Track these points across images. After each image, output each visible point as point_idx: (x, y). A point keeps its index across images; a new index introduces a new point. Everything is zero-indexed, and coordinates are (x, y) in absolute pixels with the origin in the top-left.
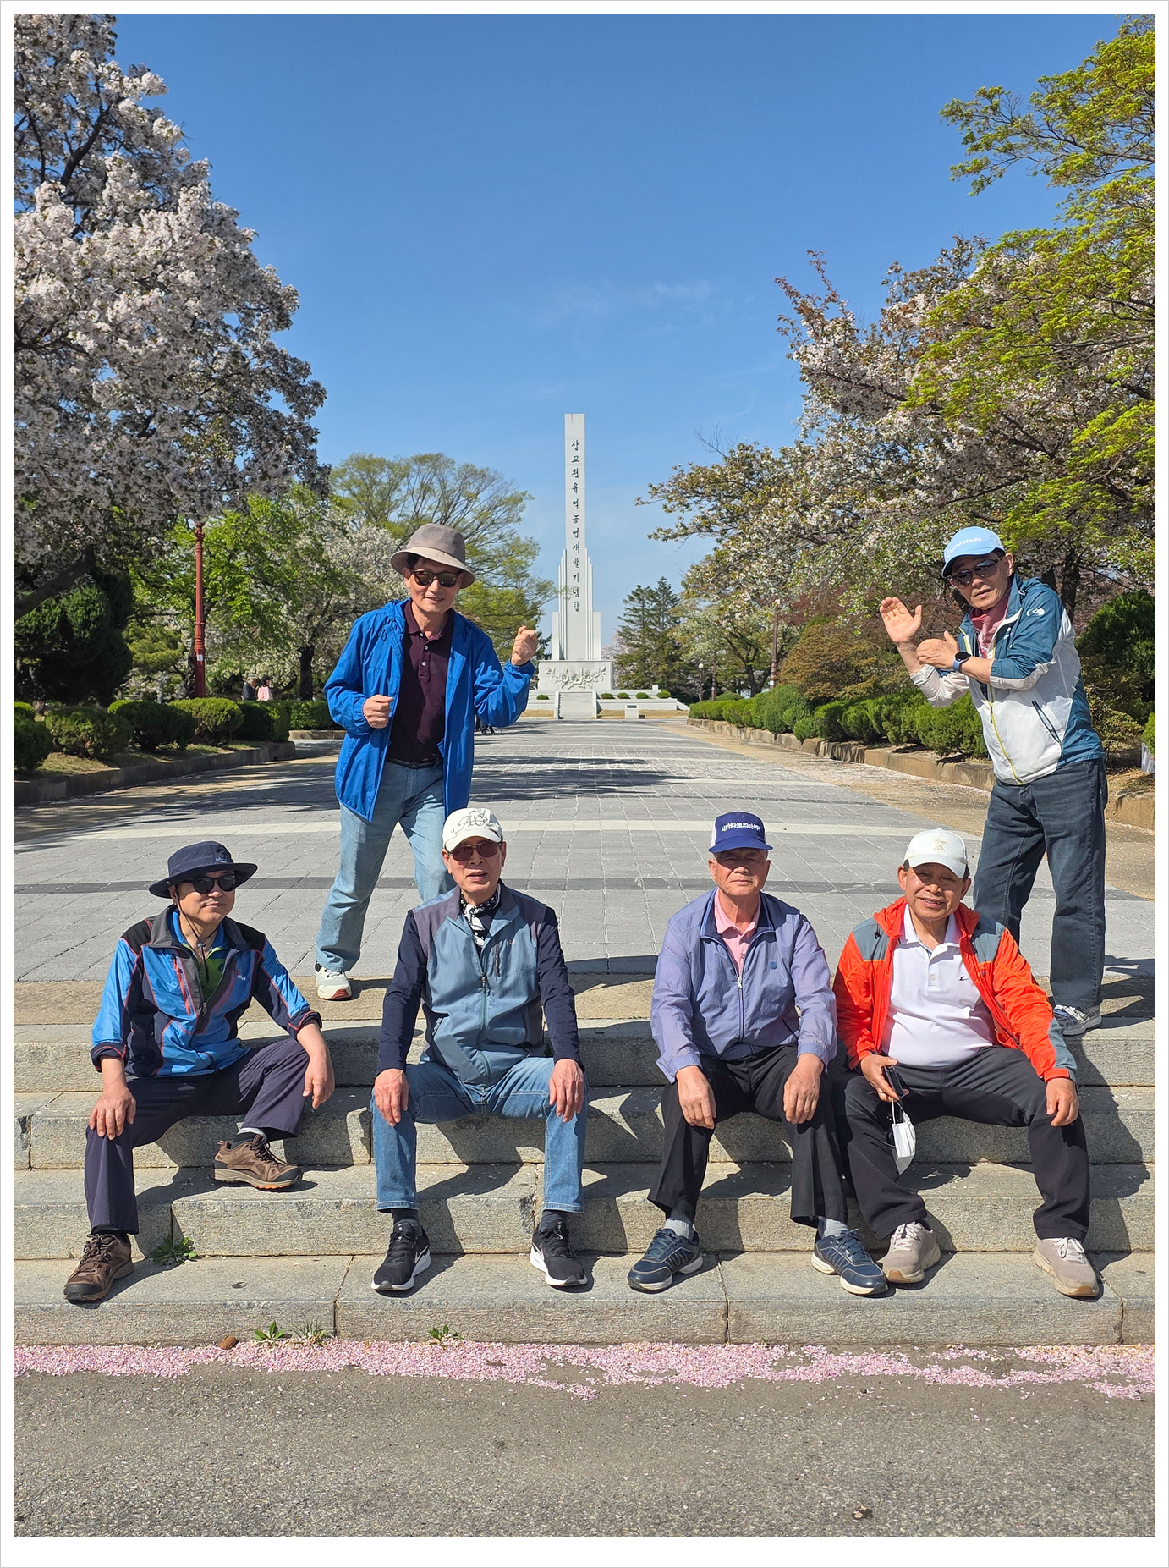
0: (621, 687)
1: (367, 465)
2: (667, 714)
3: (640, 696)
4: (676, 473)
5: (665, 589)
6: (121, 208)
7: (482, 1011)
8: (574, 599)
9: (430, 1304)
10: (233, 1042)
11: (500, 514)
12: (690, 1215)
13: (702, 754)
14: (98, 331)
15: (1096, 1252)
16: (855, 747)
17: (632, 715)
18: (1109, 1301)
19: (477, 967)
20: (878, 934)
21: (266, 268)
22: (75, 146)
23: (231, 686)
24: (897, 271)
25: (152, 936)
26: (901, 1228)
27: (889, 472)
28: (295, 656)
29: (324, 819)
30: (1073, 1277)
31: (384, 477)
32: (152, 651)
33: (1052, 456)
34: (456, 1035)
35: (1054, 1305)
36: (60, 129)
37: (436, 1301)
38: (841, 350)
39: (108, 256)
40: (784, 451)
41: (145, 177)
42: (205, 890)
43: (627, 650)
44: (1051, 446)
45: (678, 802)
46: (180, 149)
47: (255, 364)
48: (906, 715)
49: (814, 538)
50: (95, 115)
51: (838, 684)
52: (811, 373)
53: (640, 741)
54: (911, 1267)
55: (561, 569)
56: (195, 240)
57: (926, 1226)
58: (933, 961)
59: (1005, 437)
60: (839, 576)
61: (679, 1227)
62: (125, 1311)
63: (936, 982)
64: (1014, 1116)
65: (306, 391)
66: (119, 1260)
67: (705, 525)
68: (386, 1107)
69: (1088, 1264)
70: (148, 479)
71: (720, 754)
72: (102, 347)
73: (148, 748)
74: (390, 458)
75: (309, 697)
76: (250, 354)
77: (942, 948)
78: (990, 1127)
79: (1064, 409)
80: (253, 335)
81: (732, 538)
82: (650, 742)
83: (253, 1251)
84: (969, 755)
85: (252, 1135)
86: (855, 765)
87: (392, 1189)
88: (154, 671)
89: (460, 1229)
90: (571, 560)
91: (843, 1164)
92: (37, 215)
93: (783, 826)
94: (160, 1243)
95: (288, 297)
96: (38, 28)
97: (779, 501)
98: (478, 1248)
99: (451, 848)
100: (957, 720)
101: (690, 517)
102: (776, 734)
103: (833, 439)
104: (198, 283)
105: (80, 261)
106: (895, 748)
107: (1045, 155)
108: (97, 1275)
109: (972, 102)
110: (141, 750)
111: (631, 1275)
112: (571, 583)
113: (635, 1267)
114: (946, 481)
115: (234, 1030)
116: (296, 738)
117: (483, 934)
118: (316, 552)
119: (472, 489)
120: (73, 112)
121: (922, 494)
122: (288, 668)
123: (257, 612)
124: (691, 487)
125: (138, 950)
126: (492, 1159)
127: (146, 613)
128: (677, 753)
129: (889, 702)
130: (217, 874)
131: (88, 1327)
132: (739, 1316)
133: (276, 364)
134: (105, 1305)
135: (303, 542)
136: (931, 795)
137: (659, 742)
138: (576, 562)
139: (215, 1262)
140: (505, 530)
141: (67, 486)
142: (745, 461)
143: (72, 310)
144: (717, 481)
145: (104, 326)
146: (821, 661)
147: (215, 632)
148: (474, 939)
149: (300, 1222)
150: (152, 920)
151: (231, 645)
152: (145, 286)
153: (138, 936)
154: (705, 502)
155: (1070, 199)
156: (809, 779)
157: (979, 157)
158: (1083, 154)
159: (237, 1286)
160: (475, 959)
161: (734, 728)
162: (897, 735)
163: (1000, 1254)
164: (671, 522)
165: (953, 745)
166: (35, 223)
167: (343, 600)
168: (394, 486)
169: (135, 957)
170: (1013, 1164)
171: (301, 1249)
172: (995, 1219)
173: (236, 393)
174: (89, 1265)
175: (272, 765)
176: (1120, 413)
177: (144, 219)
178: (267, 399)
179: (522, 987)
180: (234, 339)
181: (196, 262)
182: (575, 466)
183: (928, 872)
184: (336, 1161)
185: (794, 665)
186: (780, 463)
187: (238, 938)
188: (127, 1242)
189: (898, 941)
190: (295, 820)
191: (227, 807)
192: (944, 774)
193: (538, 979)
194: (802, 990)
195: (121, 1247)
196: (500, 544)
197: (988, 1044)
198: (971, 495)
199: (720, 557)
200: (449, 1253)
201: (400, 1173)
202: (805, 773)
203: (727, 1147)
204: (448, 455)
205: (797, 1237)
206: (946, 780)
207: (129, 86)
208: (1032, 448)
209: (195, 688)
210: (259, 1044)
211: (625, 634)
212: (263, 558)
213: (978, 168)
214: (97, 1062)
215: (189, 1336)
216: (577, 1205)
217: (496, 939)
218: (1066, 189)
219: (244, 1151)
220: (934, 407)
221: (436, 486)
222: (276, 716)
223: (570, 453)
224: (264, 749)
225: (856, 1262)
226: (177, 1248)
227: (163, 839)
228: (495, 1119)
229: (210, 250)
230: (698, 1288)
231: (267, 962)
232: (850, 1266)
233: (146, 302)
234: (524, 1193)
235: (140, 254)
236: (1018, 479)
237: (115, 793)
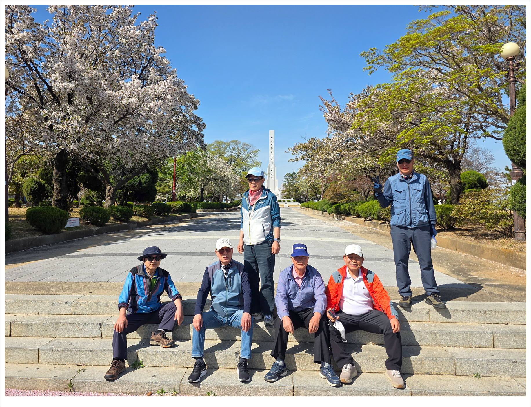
0: (283, 199)
1: (219, 143)
2: (295, 206)
3: (288, 201)
4: (295, 145)
5: (294, 174)
6: (153, 80)
7: (226, 296)
8: (271, 176)
9: (207, 385)
10: (159, 303)
11: (252, 155)
12: (283, 359)
13: (303, 217)
14: (146, 110)
15: (404, 374)
16: (343, 216)
17: (286, 206)
18: (407, 391)
19: (225, 284)
20: (339, 275)
21: (191, 95)
22: (144, 66)
23: (183, 198)
24: (352, 95)
25: (138, 272)
26: (345, 365)
27: (351, 145)
28: (199, 191)
29: (199, 235)
30: (397, 382)
31: (223, 146)
32: (164, 189)
33: (392, 141)
34: (219, 303)
35: (391, 392)
36: (140, 62)
37: (209, 384)
38: (335, 114)
39: (150, 92)
40: (323, 140)
41: (161, 73)
42: (151, 260)
43: (285, 189)
44: (392, 139)
45: (294, 231)
46: (169, 66)
47: (189, 118)
48: (356, 208)
49: (331, 161)
50: (149, 58)
51: (339, 199)
52: (328, 120)
53: (287, 213)
54: (348, 378)
55: (268, 168)
56: (171, 88)
57: (353, 365)
58: (355, 283)
59: (380, 136)
60: (338, 171)
61: (280, 363)
62: (121, 383)
63: (356, 289)
64: (380, 331)
65: (201, 125)
66: (121, 367)
67: (303, 158)
68: (196, 326)
69: (401, 378)
70: (159, 147)
71: (308, 217)
72: (147, 114)
73: (159, 215)
74: (225, 141)
75: (203, 201)
76: (187, 116)
77: (358, 279)
78: (372, 334)
79: (395, 129)
80: (188, 111)
81: (310, 161)
82: (289, 213)
83: (160, 365)
84: (373, 219)
85: (161, 331)
86: (343, 221)
87: (196, 351)
88: (165, 194)
89: (218, 361)
90: (270, 167)
91: (329, 344)
92: (132, 82)
93: (321, 239)
94: (134, 362)
95: (197, 102)
96: (135, 37)
97: (322, 152)
98: (223, 367)
99: (218, 250)
100: (369, 210)
101: (299, 156)
102: (323, 212)
103: (335, 136)
104: (172, 98)
105: (142, 93)
106: (353, 217)
107: (388, 65)
108: (114, 372)
109: (368, 52)
110: (157, 215)
111: (266, 377)
112: (271, 172)
113: (267, 375)
114: (364, 147)
115: (159, 299)
116: (198, 211)
117: (226, 274)
118: (204, 165)
119: (245, 149)
120: (143, 58)
121: (358, 151)
122: (197, 194)
123: (189, 180)
124: (299, 149)
125: (134, 275)
126: (229, 339)
127: (162, 180)
128: (296, 217)
129: (352, 205)
130: (155, 256)
131: (111, 387)
132: (297, 392)
133: (194, 118)
134: (116, 381)
135: (202, 162)
136: (362, 230)
137: (292, 213)
138: (272, 167)
139: (149, 368)
140: (253, 159)
141: (138, 149)
142: (313, 142)
143: (140, 105)
144: (306, 147)
145: (148, 109)
146: (334, 193)
147: (179, 184)
148: (224, 275)
149: (173, 357)
150: (138, 266)
151: (183, 188)
152: (159, 99)
153: (134, 271)
154: (303, 152)
155: (394, 76)
156: (330, 225)
157: (371, 65)
158: (397, 64)
159: (153, 376)
160: (224, 281)
161: (312, 210)
162: (354, 213)
163: (375, 374)
164: (294, 157)
165: (368, 216)
166: (131, 84)
167: (212, 177)
168: (226, 148)
169: (133, 277)
170: (379, 345)
171: (173, 365)
172: (374, 363)
173: (183, 125)
174: (112, 369)
175: (192, 219)
176: (409, 130)
177: (159, 83)
178: (192, 127)
179: (237, 290)
180: (183, 112)
181: (172, 93)
182: (272, 143)
183: (352, 256)
184: (185, 338)
185: (327, 194)
186: (322, 143)
187: (161, 274)
188: (124, 362)
189: (345, 277)
190: (192, 235)
191: (176, 231)
192: (366, 224)
193: (242, 286)
194: (316, 294)
195: (122, 364)
196: (252, 162)
197: (372, 309)
198: (371, 151)
199: (306, 167)
200: (214, 367)
201: (199, 346)
202: (329, 223)
203: (296, 337)
204: (239, 140)
205: (315, 366)
206: (367, 226)
207: (156, 51)
208: (387, 139)
209: (173, 198)
210: (165, 303)
211: (284, 185)
212: (191, 166)
213: (370, 68)
214: (120, 308)
215: (139, 391)
216: (249, 357)
217: (230, 276)
218: (393, 73)
219: (159, 336)
220: (360, 129)
221: (236, 148)
222: (193, 206)
223: (270, 140)
224: (189, 215)
225: (332, 376)
226: (139, 363)
227: (156, 240)
228: (230, 327)
229: (175, 90)
230: (285, 381)
231: (168, 280)
232: (330, 377)
233: (158, 103)
234: (237, 350)
235: (157, 92)
236: (383, 147)
237: (149, 227)
